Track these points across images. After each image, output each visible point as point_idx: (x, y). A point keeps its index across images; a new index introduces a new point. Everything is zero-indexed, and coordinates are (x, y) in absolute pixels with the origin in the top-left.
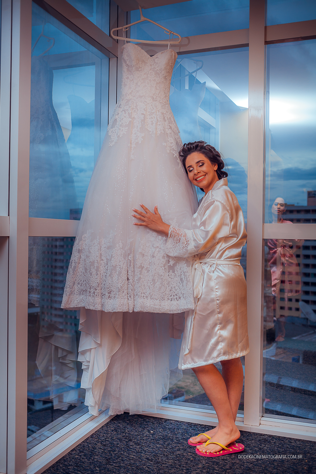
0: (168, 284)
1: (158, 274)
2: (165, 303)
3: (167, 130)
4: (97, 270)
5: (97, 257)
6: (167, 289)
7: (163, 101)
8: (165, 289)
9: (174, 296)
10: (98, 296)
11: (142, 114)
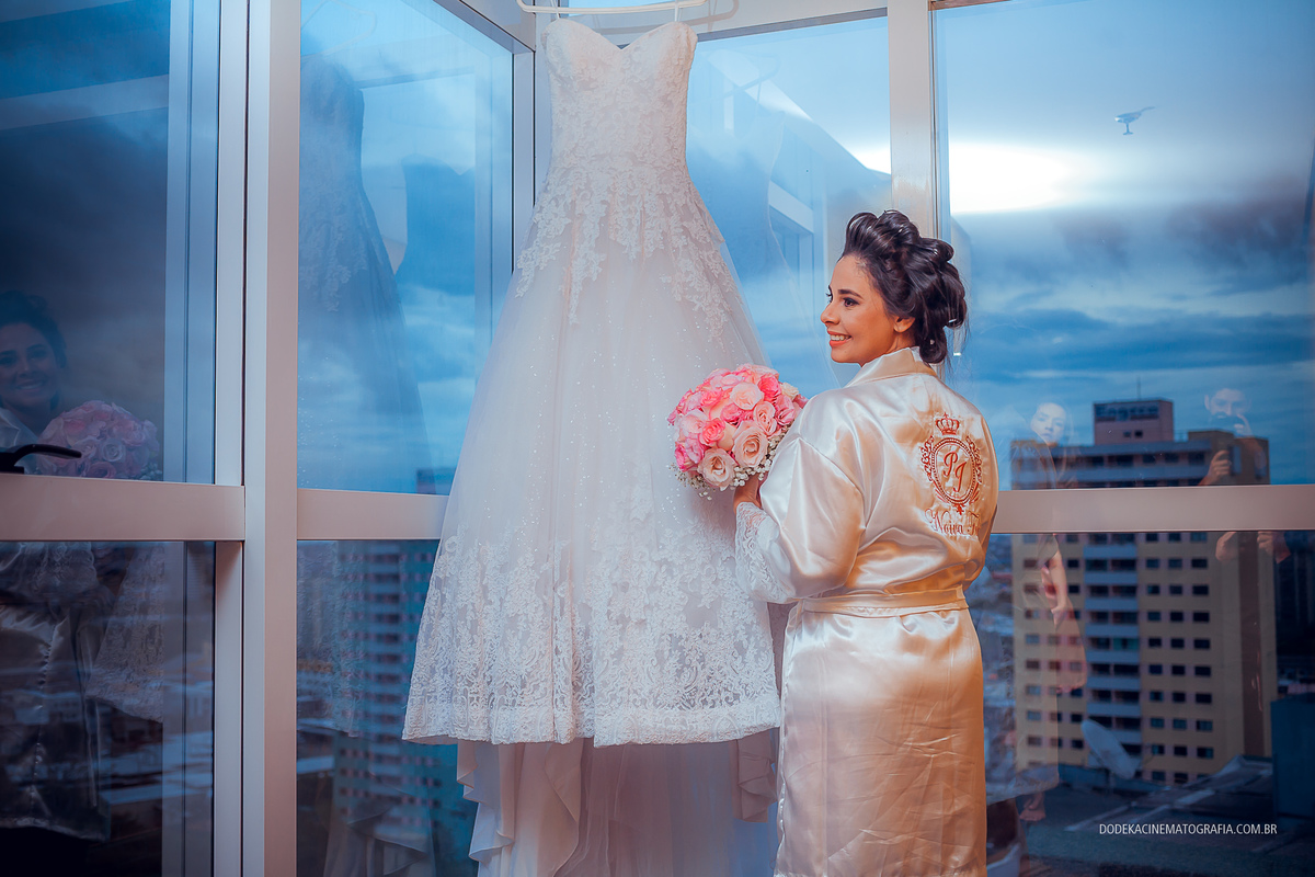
0: (702, 660)
1: (670, 635)
2: (696, 714)
3: (674, 238)
4: (473, 632)
5: (473, 594)
6: (700, 676)
7: (664, 163)
8: (693, 675)
9: (719, 692)
10: (475, 701)
11: (603, 202)
